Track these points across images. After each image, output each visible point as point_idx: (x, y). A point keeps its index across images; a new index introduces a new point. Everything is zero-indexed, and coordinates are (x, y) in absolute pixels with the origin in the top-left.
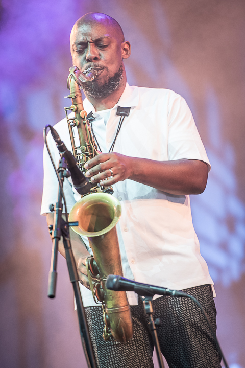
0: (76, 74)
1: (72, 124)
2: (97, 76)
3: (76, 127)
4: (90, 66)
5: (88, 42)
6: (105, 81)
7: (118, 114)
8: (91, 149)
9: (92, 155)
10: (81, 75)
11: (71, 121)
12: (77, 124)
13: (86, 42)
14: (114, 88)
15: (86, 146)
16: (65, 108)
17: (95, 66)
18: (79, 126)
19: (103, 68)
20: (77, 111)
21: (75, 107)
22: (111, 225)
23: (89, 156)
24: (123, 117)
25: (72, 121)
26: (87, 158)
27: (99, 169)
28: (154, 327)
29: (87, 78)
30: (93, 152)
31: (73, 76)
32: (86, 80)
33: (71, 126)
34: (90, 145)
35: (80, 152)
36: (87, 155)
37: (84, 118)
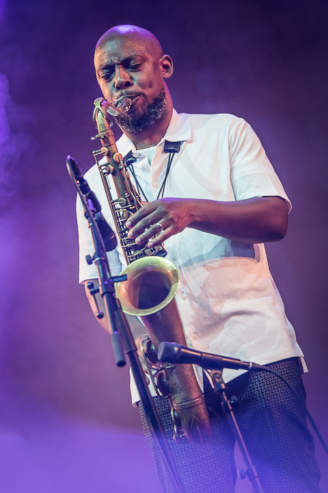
0: (103, 107)
1: (105, 171)
2: (132, 106)
3: (110, 175)
4: (122, 95)
5: (114, 64)
6: (144, 110)
7: (166, 151)
8: (132, 201)
9: (135, 208)
10: (110, 107)
11: (102, 168)
12: (111, 171)
13: (113, 64)
14: (157, 117)
15: (126, 198)
16: (94, 152)
17: (127, 94)
18: (114, 174)
19: (138, 94)
20: (109, 155)
21: (107, 150)
22: (168, 298)
23: (131, 210)
24: (172, 154)
25: (104, 167)
26: (129, 213)
27: (143, 225)
28: (231, 408)
29: (118, 110)
30: (136, 204)
31: (99, 110)
32: (117, 112)
33: (105, 173)
34: (131, 196)
35: (119, 206)
36: (128, 209)
37: (120, 163)
